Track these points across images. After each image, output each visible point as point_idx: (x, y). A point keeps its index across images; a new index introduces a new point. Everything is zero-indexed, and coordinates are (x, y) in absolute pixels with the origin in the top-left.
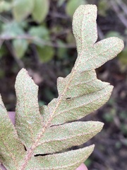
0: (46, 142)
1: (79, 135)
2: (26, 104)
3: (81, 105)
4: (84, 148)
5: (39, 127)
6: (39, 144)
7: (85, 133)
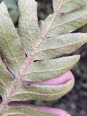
0: (43, 51)
1: (70, 44)
2: (27, 17)
3: (73, 20)
4: (73, 56)
5: (37, 38)
6: (37, 52)
7: (75, 42)
